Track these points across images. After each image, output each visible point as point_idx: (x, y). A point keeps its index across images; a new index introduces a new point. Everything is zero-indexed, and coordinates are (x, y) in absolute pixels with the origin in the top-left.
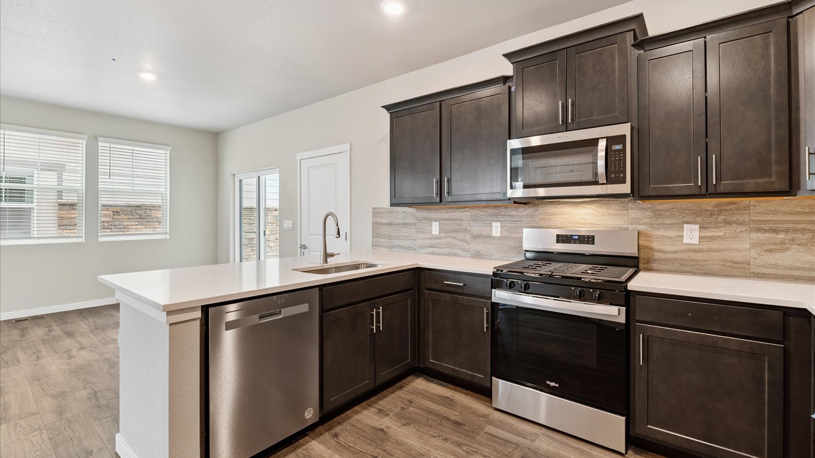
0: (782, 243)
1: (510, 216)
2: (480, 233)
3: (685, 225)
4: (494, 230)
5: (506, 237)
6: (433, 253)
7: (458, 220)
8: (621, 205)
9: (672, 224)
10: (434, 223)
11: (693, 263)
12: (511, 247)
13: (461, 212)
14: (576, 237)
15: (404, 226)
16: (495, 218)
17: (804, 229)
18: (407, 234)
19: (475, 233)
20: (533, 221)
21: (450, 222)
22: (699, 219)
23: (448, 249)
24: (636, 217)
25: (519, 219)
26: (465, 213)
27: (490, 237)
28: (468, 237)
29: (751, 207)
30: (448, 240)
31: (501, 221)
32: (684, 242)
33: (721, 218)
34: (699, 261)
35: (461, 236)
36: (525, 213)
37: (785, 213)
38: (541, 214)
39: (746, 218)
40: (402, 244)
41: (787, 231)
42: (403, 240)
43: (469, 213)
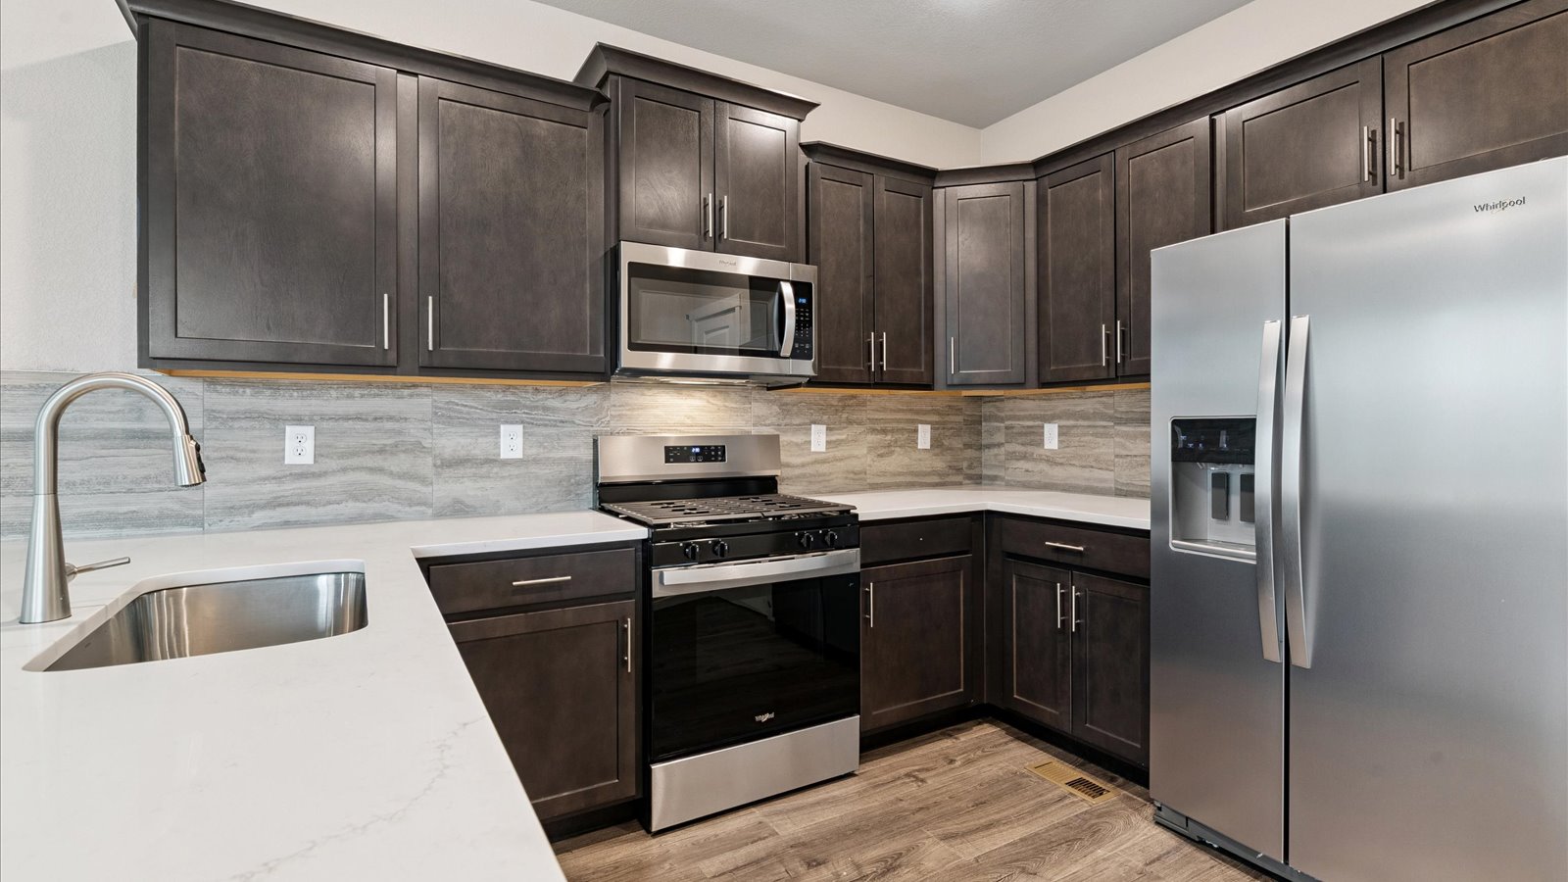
0: (889, 446)
1: (546, 409)
2: (462, 453)
3: (813, 426)
4: (504, 441)
5: (536, 461)
6: (287, 524)
7: (391, 418)
8: (744, 394)
9: (800, 425)
10: (291, 430)
11: (821, 478)
12: (547, 480)
13: (401, 397)
14: (697, 450)
15: (131, 443)
16: (508, 412)
17: (903, 429)
18: (144, 472)
19: (448, 453)
20: (598, 421)
21: (359, 425)
22: (825, 417)
23: (351, 504)
24: (760, 414)
25: (567, 418)
26: (415, 401)
27: (496, 461)
28: (425, 465)
29: (868, 403)
30: (352, 477)
31: (522, 422)
32: (813, 449)
33: (845, 416)
34: (824, 475)
35: (400, 463)
36: (583, 403)
37: (892, 411)
38: (614, 406)
39: (863, 416)
40: (125, 509)
41: (893, 431)
42: (130, 491)
43: (428, 401)
